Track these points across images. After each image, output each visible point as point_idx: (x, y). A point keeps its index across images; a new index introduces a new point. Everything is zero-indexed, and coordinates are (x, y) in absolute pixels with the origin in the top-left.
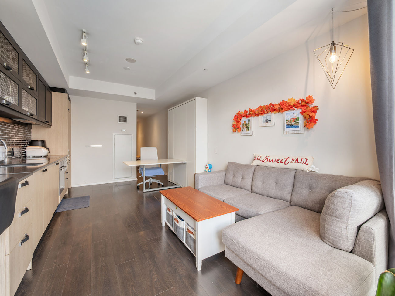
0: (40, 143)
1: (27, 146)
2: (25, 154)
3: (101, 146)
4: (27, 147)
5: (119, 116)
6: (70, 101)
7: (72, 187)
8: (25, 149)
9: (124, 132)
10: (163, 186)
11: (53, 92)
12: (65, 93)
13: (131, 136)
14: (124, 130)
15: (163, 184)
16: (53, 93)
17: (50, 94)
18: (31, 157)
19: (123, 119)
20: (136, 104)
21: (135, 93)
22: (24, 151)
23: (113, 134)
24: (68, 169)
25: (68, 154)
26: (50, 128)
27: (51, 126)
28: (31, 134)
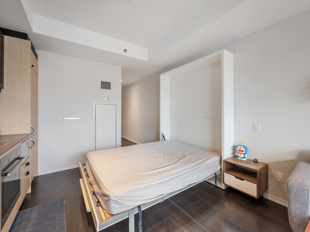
3: (79, 118)
5: (102, 82)
6: (37, 58)
9: (106, 101)
11: (5, 35)
12: (27, 40)
13: (115, 106)
16: (6, 37)
20: (121, 67)
21: (125, 50)
23: (94, 103)
24: (30, 155)
25: (30, 133)
26: (1, 92)
27: (1, 89)
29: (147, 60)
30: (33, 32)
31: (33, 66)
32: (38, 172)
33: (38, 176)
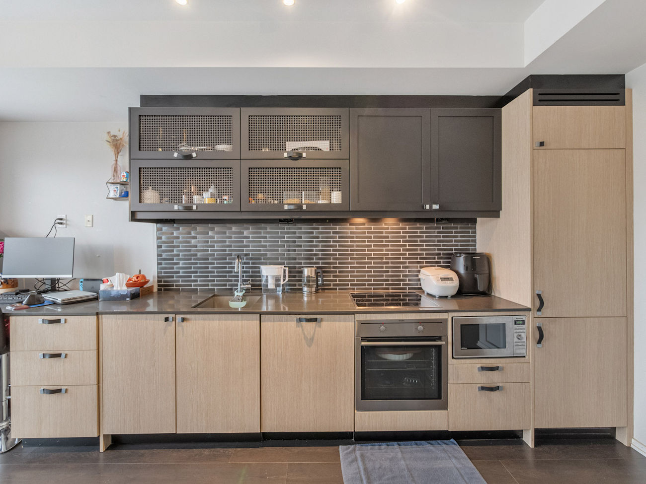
11: (502, 109)
12: (526, 90)
17: (490, 119)
25: (529, 307)
26: (499, 217)
27: (499, 211)
28: (475, 237)
31: (542, 144)
33: (630, 449)
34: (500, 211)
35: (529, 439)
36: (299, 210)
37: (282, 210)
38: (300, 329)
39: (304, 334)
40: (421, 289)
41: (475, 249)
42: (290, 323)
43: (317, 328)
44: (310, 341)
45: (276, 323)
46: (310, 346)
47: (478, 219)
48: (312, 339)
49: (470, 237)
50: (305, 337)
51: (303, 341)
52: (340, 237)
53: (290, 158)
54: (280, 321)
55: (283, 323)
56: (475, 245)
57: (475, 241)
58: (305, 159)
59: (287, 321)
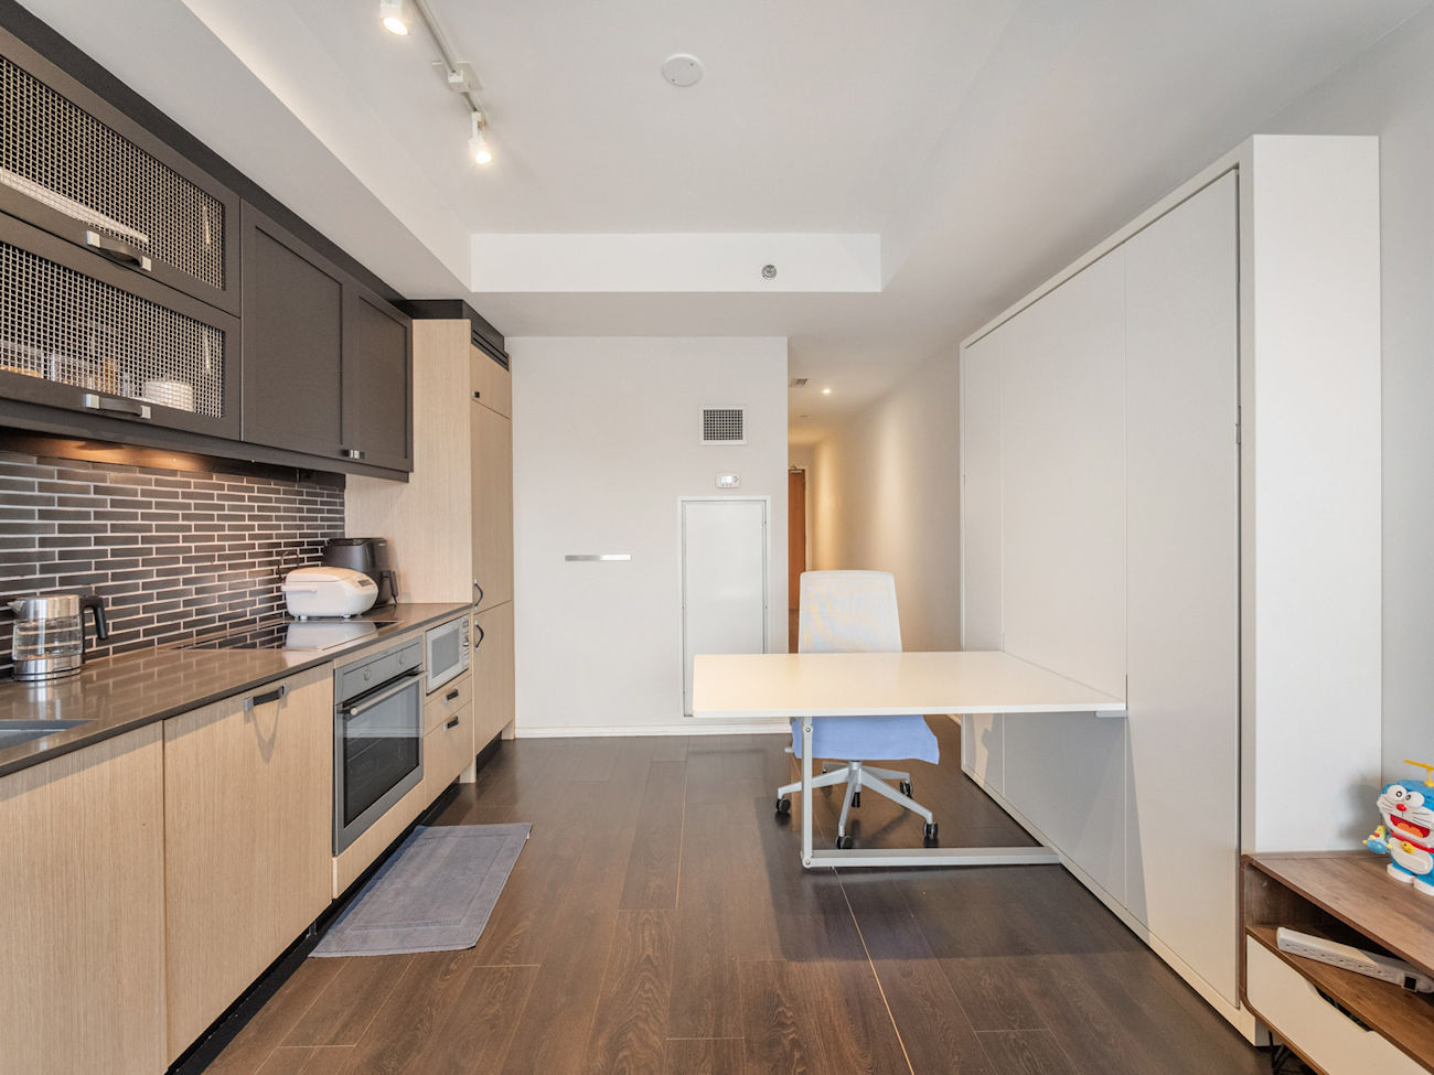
0: (357, 553)
1: (290, 570)
2: (284, 606)
3: (628, 557)
4: (291, 576)
5: (706, 412)
6: (508, 368)
7: (517, 736)
8: (282, 580)
9: (727, 488)
10: (931, 842)
11: (414, 321)
12: (461, 318)
13: (759, 507)
14: (729, 479)
15: (930, 821)
16: (418, 325)
17: (402, 329)
18: (303, 618)
19: (723, 425)
20: (785, 340)
21: (770, 271)
22: (279, 589)
23: (679, 499)
24: (472, 668)
25: (471, 601)
26: (407, 482)
27: (407, 473)
28: (342, 512)
29: (878, 289)
30: (470, 292)
31: (477, 395)
32: (517, 725)
33: (515, 739)
34: (410, 474)
35: (470, 777)
36: (129, 418)
37: (77, 408)
38: (251, 725)
39: (259, 735)
40: (287, 614)
41: (344, 533)
42: (231, 718)
43: (281, 710)
44: (268, 746)
45: (201, 731)
46: (267, 760)
47: (348, 476)
48: (272, 741)
49: (336, 512)
50: (261, 741)
51: (258, 752)
52: (114, 503)
53: (103, 253)
54: (212, 720)
55: (219, 725)
56: (343, 527)
57: (342, 519)
58: (144, 273)
59: (225, 715)
